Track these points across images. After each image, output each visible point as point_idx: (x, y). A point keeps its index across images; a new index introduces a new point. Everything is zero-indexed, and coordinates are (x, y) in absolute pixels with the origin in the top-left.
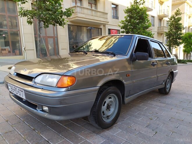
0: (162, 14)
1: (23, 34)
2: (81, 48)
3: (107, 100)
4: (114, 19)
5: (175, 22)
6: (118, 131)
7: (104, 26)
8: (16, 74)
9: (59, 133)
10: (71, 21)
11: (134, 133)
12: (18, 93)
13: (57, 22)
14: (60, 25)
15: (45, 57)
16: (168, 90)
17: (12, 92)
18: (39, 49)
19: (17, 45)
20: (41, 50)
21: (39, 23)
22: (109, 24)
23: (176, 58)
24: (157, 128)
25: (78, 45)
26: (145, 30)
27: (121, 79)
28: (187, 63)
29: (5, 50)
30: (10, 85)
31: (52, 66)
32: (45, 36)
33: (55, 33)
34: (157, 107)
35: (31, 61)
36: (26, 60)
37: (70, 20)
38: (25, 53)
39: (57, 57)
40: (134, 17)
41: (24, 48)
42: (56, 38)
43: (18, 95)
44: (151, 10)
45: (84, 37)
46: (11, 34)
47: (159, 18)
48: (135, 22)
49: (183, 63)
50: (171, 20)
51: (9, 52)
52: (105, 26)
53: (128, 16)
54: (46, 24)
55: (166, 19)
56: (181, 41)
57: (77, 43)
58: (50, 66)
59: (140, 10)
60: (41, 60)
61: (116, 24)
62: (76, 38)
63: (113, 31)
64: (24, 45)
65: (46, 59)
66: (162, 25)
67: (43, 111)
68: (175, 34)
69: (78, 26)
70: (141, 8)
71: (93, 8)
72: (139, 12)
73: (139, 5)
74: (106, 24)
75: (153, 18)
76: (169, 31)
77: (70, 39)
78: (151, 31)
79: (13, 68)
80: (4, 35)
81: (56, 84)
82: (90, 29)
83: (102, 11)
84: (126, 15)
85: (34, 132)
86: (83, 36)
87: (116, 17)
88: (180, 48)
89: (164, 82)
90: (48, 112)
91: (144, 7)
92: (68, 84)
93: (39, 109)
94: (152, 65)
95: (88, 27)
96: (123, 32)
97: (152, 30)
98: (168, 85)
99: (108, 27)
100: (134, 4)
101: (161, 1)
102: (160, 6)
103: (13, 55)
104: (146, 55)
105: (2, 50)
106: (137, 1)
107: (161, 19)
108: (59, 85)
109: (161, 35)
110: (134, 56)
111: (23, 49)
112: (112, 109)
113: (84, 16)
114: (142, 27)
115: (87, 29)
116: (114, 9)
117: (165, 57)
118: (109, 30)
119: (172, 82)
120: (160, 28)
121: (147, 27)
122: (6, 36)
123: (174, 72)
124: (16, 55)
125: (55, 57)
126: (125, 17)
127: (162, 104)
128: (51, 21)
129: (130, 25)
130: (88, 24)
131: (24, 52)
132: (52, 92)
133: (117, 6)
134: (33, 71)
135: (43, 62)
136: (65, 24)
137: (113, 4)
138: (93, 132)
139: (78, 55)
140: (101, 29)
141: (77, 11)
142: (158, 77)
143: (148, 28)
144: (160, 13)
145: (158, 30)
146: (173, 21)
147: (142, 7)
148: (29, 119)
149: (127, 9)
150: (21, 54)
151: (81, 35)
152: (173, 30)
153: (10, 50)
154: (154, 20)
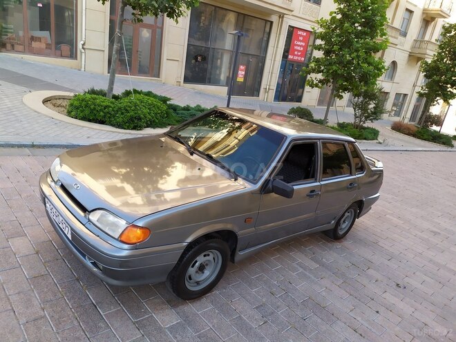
0: (434, 7)
1: (84, 8)
3: (201, 259)
4: (310, 4)
6: (207, 308)
7: (281, 16)
11: (231, 315)
14: (169, 16)
16: (342, 233)
22: (293, 13)
24: (273, 313)
29: (39, 39)
34: (300, 268)
38: (83, 54)
41: (82, 42)
42: (158, 31)
47: (425, 16)
49: (444, 143)
50: (450, 32)
51: (48, 46)
52: (283, 17)
53: (340, 11)
57: (207, 49)
61: (311, 18)
63: (300, 33)
64: (84, 37)
66: (427, 38)
69: (216, 7)
74: (285, 14)
75: (408, 13)
76: (434, 62)
80: (40, 5)
81: (119, 235)
84: (335, 7)
85: (77, 283)
89: (334, 219)
95: (239, 13)
96: (319, 48)
98: (347, 222)
99: (290, 21)
103: (56, 56)
105: (33, 39)
107: (428, 20)
108: (123, 239)
109: (418, 62)
110: (270, 185)
111: (80, 46)
112: (207, 273)
114: (365, 48)
118: (291, 29)
120: (418, 43)
124: (62, 56)
126: (331, 14)
127: (313, 263)
131: (81, 52)
136: (182, 14)
140: (272, 23)
144: (431, 4)
145: (413, 47)
146: (451, 37)
150: (73, 55)
152: (445, 60)
153: (50, 42)
154: (409, 21)
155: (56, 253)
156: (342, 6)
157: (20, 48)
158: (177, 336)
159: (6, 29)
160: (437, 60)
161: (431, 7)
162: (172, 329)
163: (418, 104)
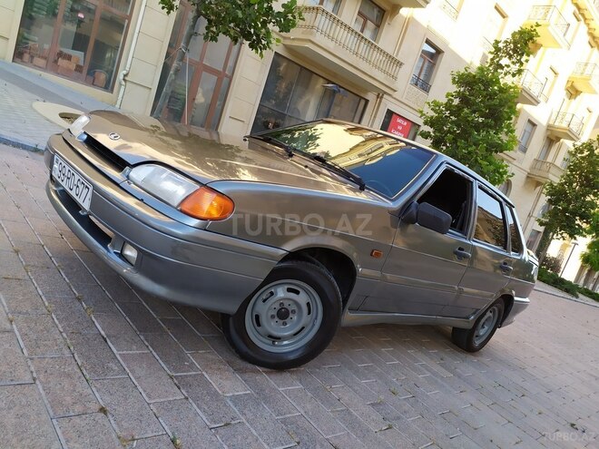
0: (561, 124)
1: (137, 31)
2: (284, 136)
4: (416, 89)
5: (591, 163)
6: (292, 385)
7: (380, 96)
8: (85, 137)
9: (140, 331)
10: (287, 48)
11: (332, 405)
12: (75, 187)
13: (247, 36)
14: (251, 46)
15: (174, 123)
16: (477, 343)
17: (60, 180)
18: (166, 94)
19: (108, 55)
20: (170, 97)
21: (196, 19)
22: (395, 95)
23: (537, 263)
24: (399, 418)
25: (282, 122)
26: (494, 154)
27: (354, 256)
28: (577, 297)
29: (69, 58)
30: (60, 161)
31: (186, 155)
32: (198, 60)
33: (230, 64)
35: (132, 117)
36: (116, 108)
37: (288, 43)
38: (123, 87)
39: (210, 134)
40: (474, 104)
41: (125, 72)
42: (225, 80)
43: (73, 193)
44: (533, 101)
45: (309, 105)
46: (103, 19)
47: (549, 133)
48: (470, 119)
49: (567, 291)
50: (582, 152)
51: (79, 68)
52: (382, 97)
53: (459, 94)
54: (214, 29)
55: (568, 144)
56: (584, 226)
57: (283, 116)
58: (181, 150)
59: (502, 90)
60: (159, 124)
61: (414, 105)
62: (283, 100)
63: (399, 121)
64: (128, 66)
65: (175, 128)
66: (550, 159)
67: (121, 256)
68: (577, 198)
69: (302, 67)
70: (505, 84)
71: (367, 34)
72: (496, 94)
73: (503, 75)
74: (385, 93)
75: (530, 126)
76: (562, 185)
77: (266, 95)
78: (508, 161)
79: (84, 119)
80: (81, 15)
81: (180, 201)
82: (334, 93)
83: (390, 50)
84: (454, 89)
85: (77, 303)
86: (308, 102)
87: (424, 84)
88: (576, 244)
89: (474, 313)
90: (134, 263)
91: (512, 85)
92: (209, 213)
93: (114, 248)
94: (456, 253)
95: (329, 82)
96: (425, 135)
97: (515, 162)
98: (486, 328)
99: (388, 104)
100: (490, 66)
101: (572, 86)
102: (567, 99)
103: (86, 82)
104: (444, 219)
105: (61, 55)
106: (501, 62)
107: (552, 139)
108: (186, 207)
109: (536, 187)
110: (413, 209)
111: (120, 76)
113: (330, 45)
114: (487, 143)
115: (326, 88)
116: (425, 59)
117: (505, 248)
118: (390, 114)
119: (499, 324)
120: (539, 164)
121: (500, 148)
122: (87, 21)
123: (516, 298)
124: (93, 84)
125: (204, 134)
126: (447, 95)
127: (444, 370)
128: (232, 25)
129: (453, 122)
130: (335, 75)
131: (121, 85)
132: (162, 217)
133: (439, 52)
134: (131, 147)
135: (166, 134)
136: (268, 47)
137: (428, 42)
138: (228, 362)
139: (267, 149)
140: (367, 101)
141: (316, 24)
142: (461, 291)
143: (501, 152)
144: (558, 120)
145: (533, 168)
146: (582, 158)
147: (510, 84)
148: (75, 270)
149: (462, 71)
150: (108, 86)
151: (300, 97)
152: (575, 184)
153: (82, 64)
154: (531, 135)
155: (48, 259)
156: (462, 89)
157: (41, 62)
158: (246, 411)
159: (28, 39)
160: (566, 183)
161: (556, 124)
162: (235, 399)
163: (532, 239)
